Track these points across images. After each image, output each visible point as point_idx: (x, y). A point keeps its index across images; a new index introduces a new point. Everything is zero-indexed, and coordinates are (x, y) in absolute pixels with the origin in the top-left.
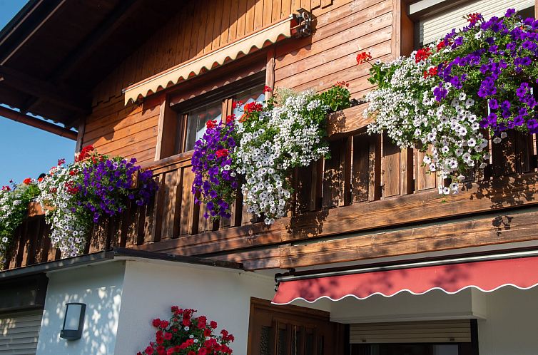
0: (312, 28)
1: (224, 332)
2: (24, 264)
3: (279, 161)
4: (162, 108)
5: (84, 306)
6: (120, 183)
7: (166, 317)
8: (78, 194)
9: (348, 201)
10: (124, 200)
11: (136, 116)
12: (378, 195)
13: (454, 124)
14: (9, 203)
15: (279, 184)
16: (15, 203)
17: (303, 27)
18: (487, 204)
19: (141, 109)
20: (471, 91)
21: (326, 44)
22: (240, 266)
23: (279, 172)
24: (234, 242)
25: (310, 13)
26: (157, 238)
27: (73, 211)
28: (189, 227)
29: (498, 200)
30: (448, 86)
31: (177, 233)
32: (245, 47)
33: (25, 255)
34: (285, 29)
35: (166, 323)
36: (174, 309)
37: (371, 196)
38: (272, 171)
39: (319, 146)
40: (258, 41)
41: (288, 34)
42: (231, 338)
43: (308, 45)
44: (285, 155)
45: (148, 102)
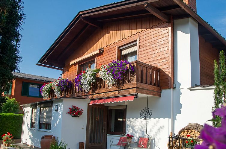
0: (103, 51)
1: (82, 109)
2: (52, 97)
3: (88, 82)
4: (77, 65)
5: (58, 106)
6: (65, 84)
7: (71, 107)
8: (58, 86)
9: (100, 88)
10: (66, 87)
11: (73, 67)
12: (104, 87)
13: (109, 78)
14: (48, 87)
15: (88, 86)
16: (49, 87)
17: (101, 51)
18: (117, 89)
19: (74, 65)
20: (112, 73)
21: (106, 54)
22: (85, 98)
23: (88, 84)
24: (83, 94)
25: (103, 48)
26: (72, 93)
27: (58, 89)
28: (77, 92)
29: (118, 89)
30: (108, 72)
31: (76, 93)
32: (91, 55)
33: (52, 96)
34: (98, 52)
35: (71, 108)
36: (73, 106)
37: (103, 87)
38: (87, 83)
39: (93, 79)
40: (93, 54)
41: (98, 53)
42: (83, 110)
43: (103, 55)
44: (89, 81)
45: (75, 64)
